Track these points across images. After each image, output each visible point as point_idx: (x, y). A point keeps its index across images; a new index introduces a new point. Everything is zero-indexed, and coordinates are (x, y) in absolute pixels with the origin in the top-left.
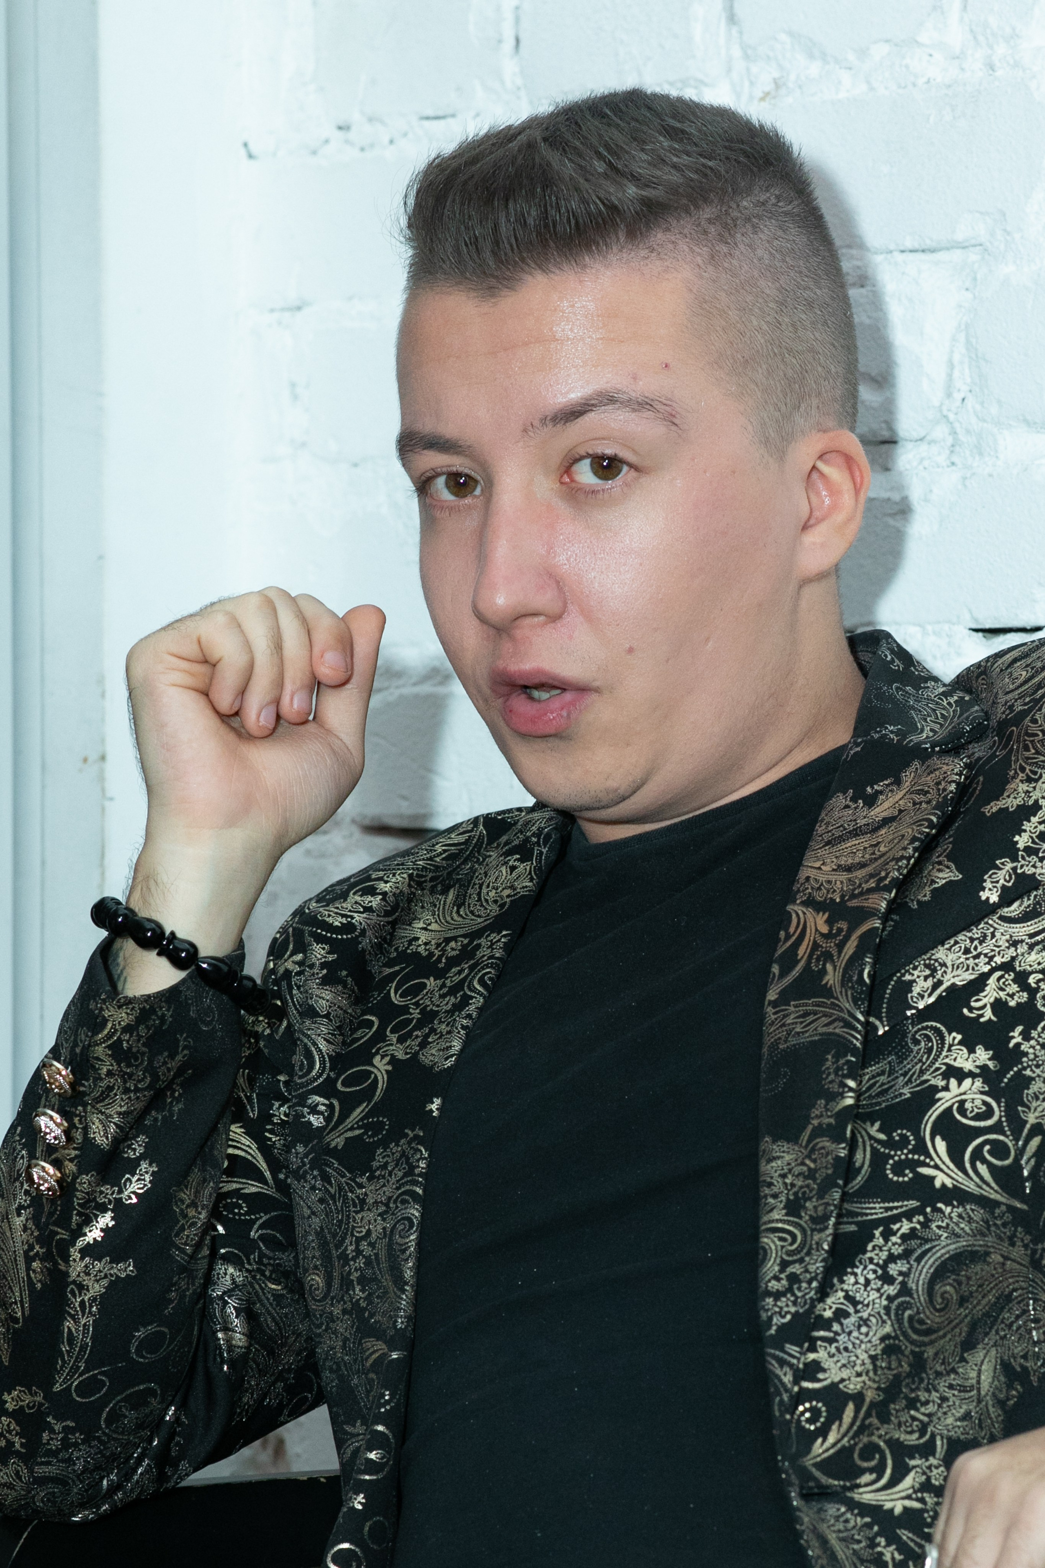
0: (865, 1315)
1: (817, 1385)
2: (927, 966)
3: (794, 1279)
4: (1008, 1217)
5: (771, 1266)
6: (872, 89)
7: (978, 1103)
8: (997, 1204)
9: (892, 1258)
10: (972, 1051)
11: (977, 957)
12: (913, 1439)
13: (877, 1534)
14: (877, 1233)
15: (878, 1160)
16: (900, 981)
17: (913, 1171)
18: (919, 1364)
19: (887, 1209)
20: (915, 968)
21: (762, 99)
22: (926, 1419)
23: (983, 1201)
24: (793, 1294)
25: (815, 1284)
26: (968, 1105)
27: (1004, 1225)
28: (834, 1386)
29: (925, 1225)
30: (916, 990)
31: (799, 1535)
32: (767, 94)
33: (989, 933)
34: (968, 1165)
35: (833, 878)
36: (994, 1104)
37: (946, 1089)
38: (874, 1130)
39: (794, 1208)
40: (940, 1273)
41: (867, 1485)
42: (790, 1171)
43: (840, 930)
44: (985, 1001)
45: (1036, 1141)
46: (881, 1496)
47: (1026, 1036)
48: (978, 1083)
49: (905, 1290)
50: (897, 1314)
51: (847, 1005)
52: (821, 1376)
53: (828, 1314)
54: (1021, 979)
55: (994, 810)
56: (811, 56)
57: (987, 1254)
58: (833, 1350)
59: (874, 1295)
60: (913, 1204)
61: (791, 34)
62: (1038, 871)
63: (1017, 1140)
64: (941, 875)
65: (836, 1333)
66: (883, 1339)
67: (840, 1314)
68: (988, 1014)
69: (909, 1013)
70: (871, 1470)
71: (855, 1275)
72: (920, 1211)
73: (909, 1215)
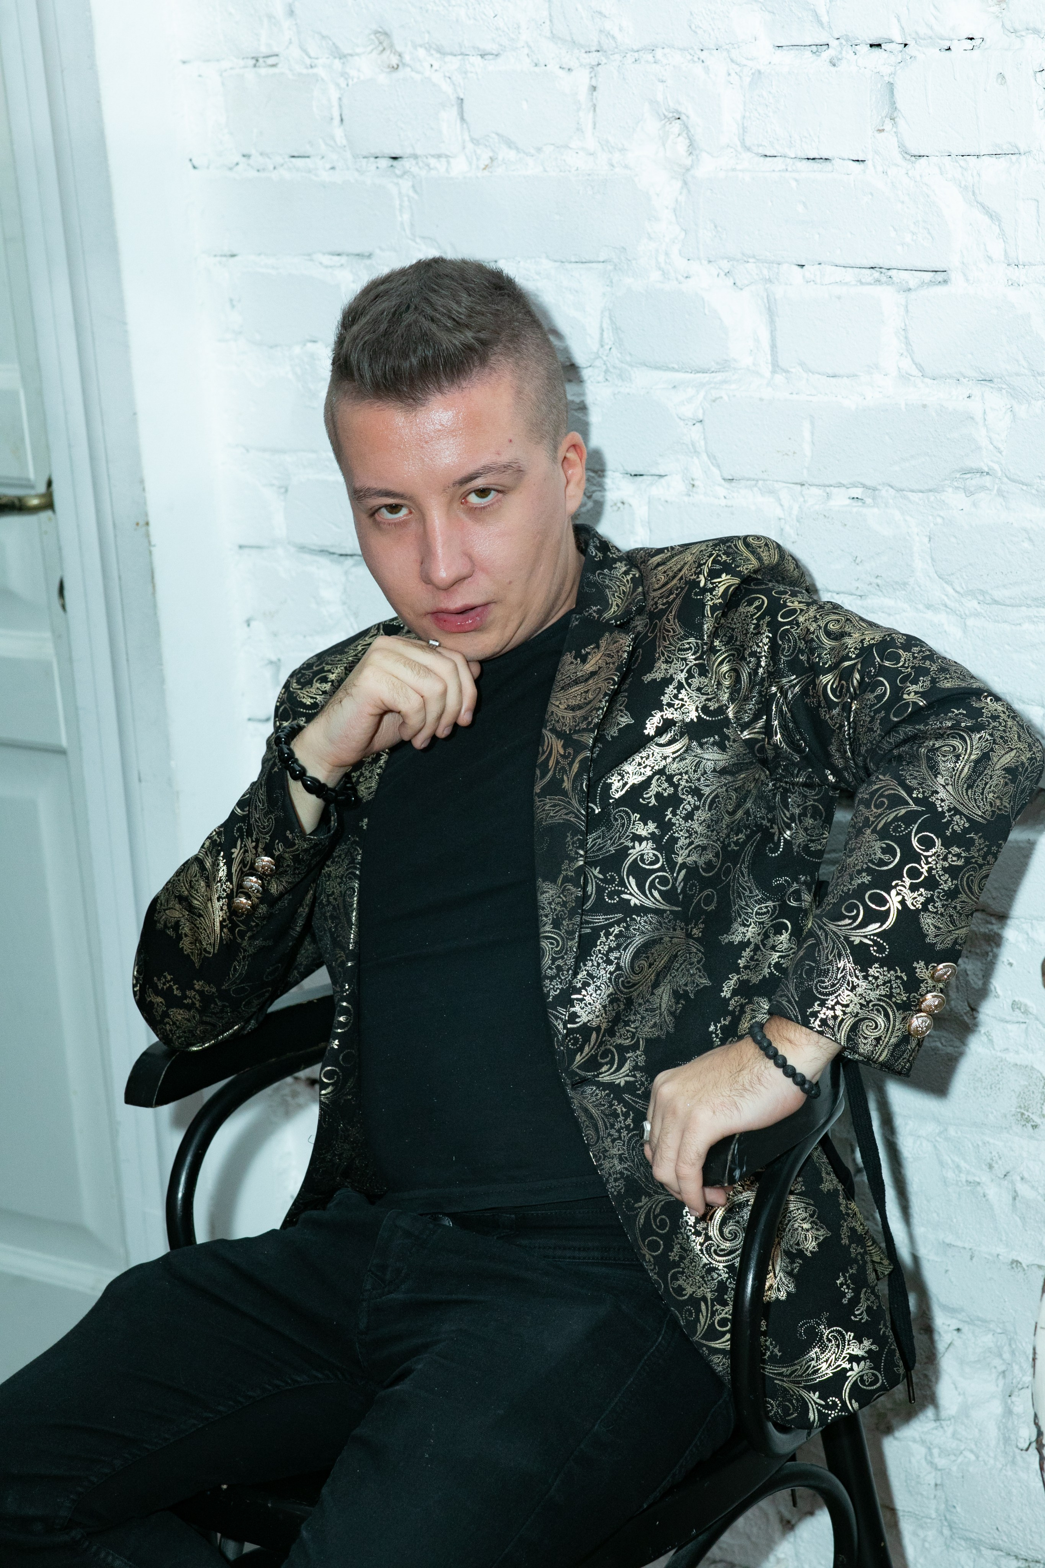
0: (598, 984)
1: (575, 1026)
2: (619, 774)
3: (559, 968)
4: (671, 917)
5: (547, 961)
6: (545, 171)
7: (651, 855)
8: (665, 911)
9: (611, 950)
10: (646, 824)
11: (645, 767)
12: (627, 1042)
13: (613, 1099)
14: (602, 934)
15: (600, 890)
16: (605, 783)
17: (619, 897)
18: (629, 1002)
19: (606, 919)
20: (613, 775)
21: (484, 169)
22: (634, 1030)
23: (657, 912)
24: (560, 978)
25: (570, 972)
26: (645, 857)
27: (669, 922)
28: (585, 1024)
29: (627, 928)
30: (614, 787)
31: (573, 1111)
32: (487, 166)
33: (650, 753)
34: (647, 892)
35: (565, 714)
36: (659, 855)
37: (633, 847)
38: (596, 872)
39: (556, 924)
40: (636, 956)
41: (605, 1072)
42: (553, 900)
43: (569, 753)
44: (651, 793)
45: (683, 872)
46: (612, 1077)
47: (674, 814)
48: (650, 844)
49: (618, 968)
50: (615, 981)
51: (576, 805)
52: (577, 1020)
53: (579, 985)
54: (669, 779)
55: (649, 679)
56: (510, 147)
57: (662, 939)
58: (583, 1005)
59: (602, 972)
60: (620, 916)
61: (497, 134)
62: (675, 716)
63: (672, 874)
64: (622, 719)
65: (584, 996)
66: (608, 996)
67: (586, 985)
68: (653, 801)
69: (611, 801)
70: (607, 1064)
71: (592, 960)
72: (623, 920)
73: (618, 923)
